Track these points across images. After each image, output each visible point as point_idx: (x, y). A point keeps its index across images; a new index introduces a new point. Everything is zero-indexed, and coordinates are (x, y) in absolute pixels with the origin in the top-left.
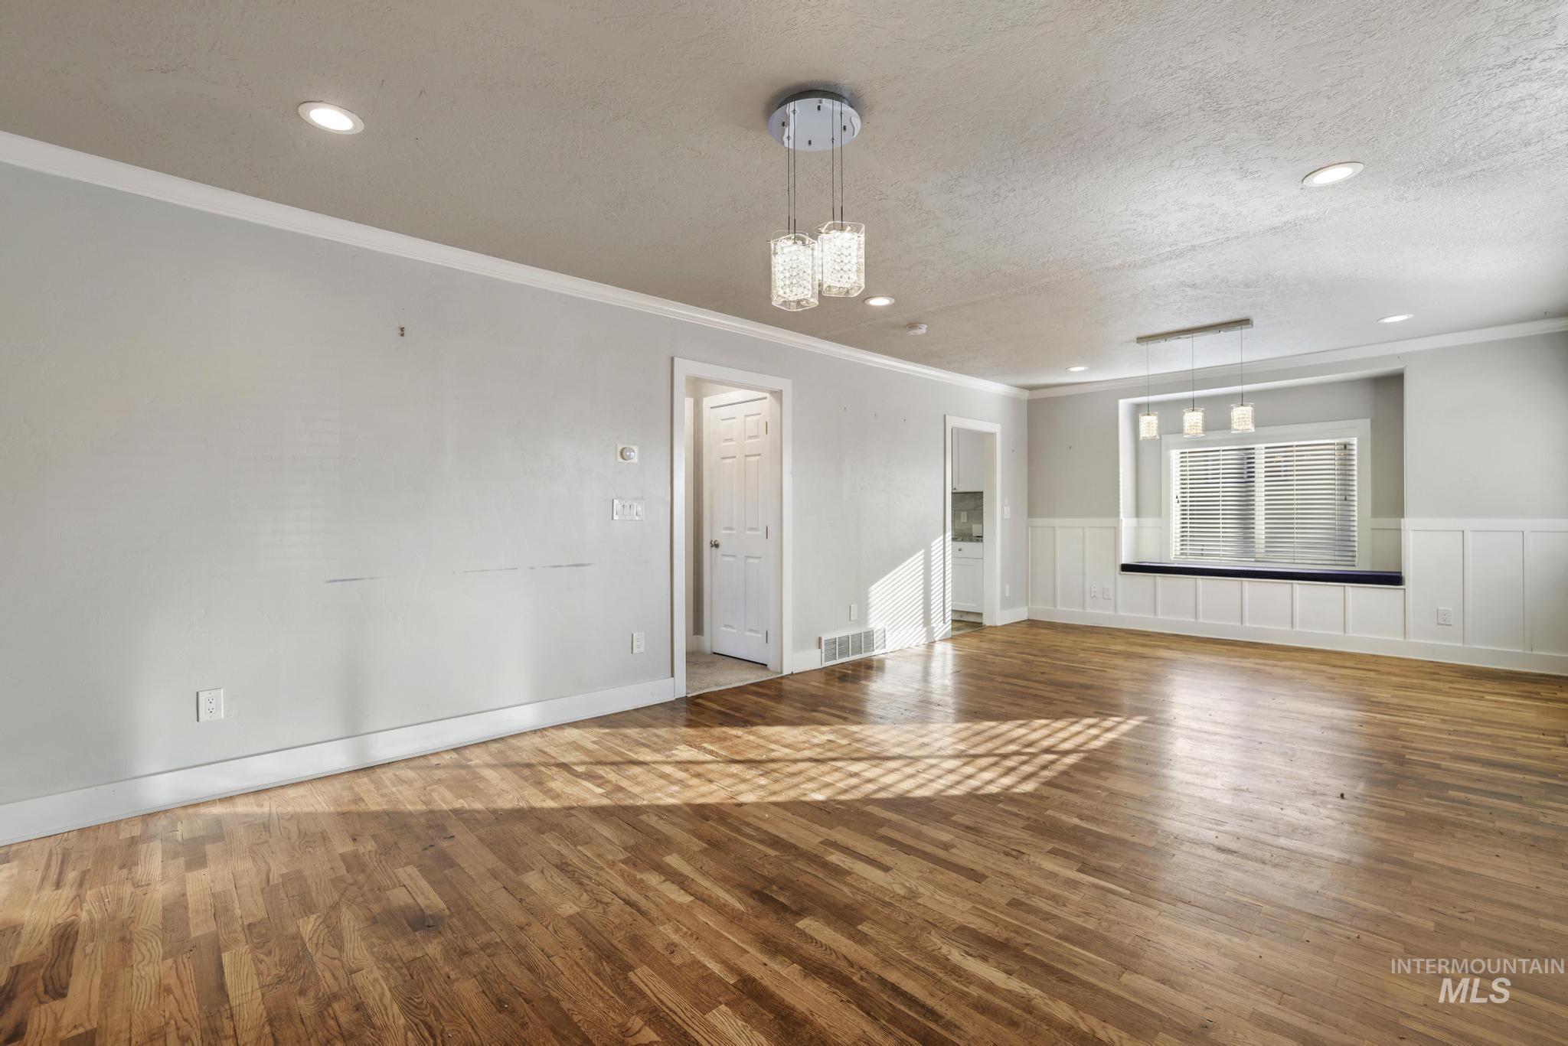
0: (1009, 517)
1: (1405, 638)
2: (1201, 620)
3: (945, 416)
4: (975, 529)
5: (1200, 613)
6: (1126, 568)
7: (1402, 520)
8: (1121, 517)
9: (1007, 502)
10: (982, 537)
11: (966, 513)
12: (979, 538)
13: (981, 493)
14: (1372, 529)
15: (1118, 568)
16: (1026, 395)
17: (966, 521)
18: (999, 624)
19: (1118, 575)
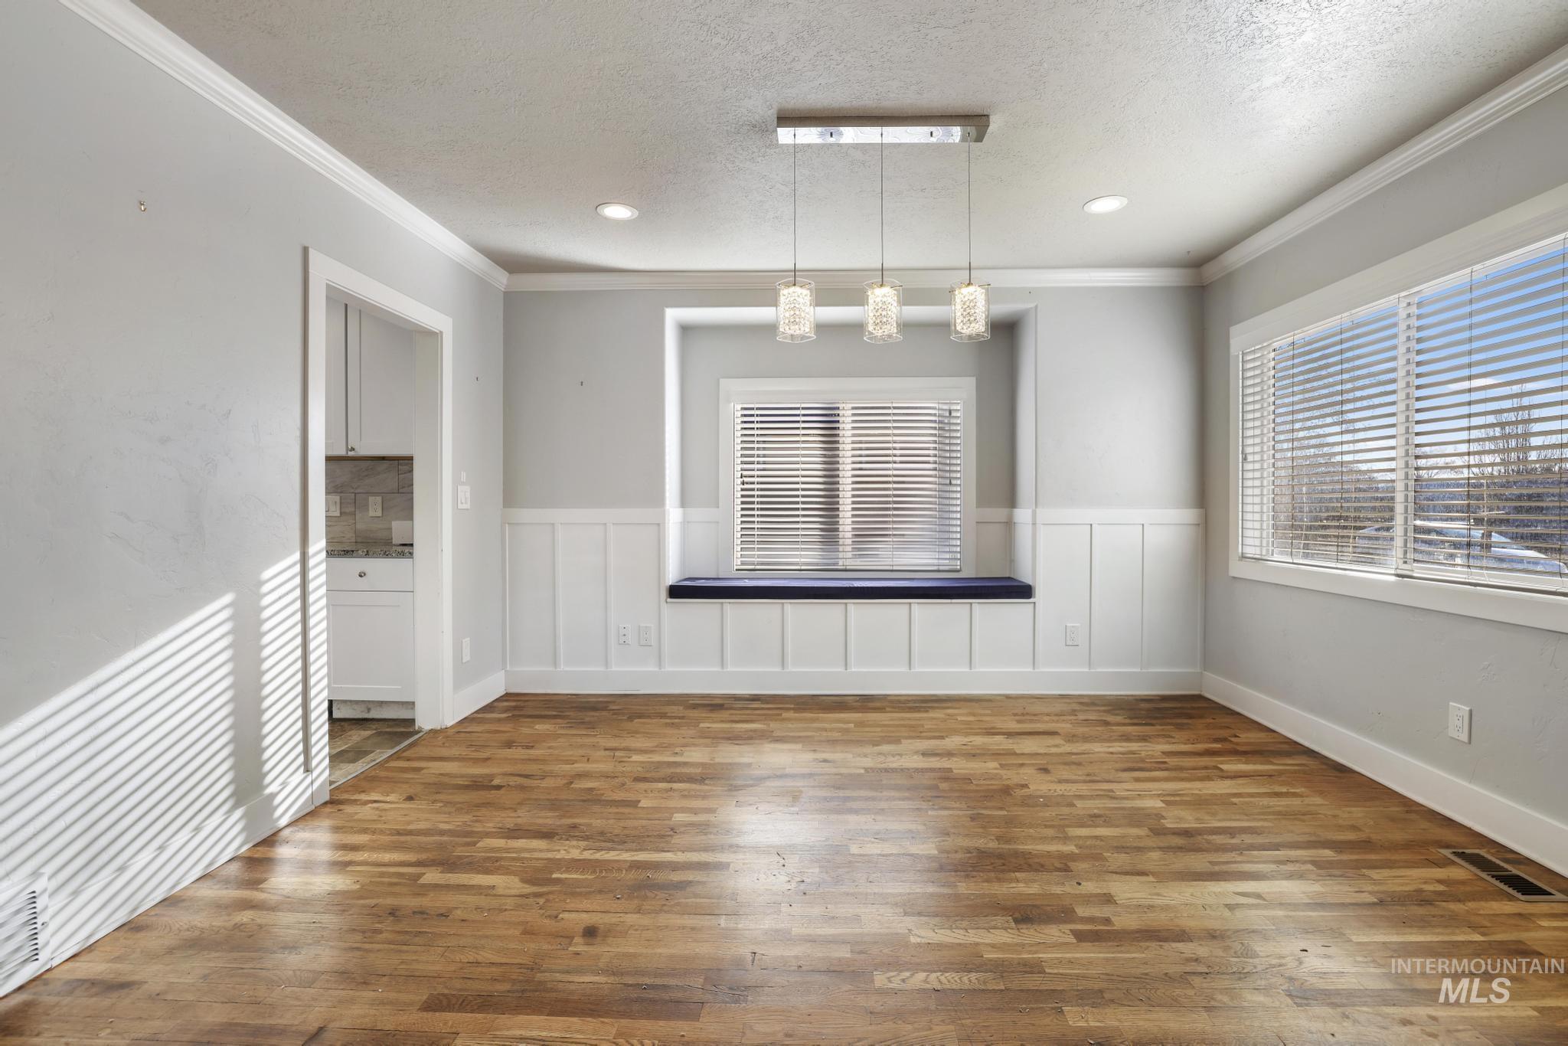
0: (467, 506)
1: (1034, 669)
2: (790, 668)
3: (305, 251)
4: (398, 530)
5: (789, 658)
6: (677, 592)
7: (1015, 510)
8: (667, 507)
9: (464, 476)
10: (412, 545)
11: (379, 499)
12: (406, 549)
13: (411, 459)
14: (977, 522)
15: (664, 593)
16: (501, 279)
17: (379, 513)
18: (450, 722)
19: (663, 603)
